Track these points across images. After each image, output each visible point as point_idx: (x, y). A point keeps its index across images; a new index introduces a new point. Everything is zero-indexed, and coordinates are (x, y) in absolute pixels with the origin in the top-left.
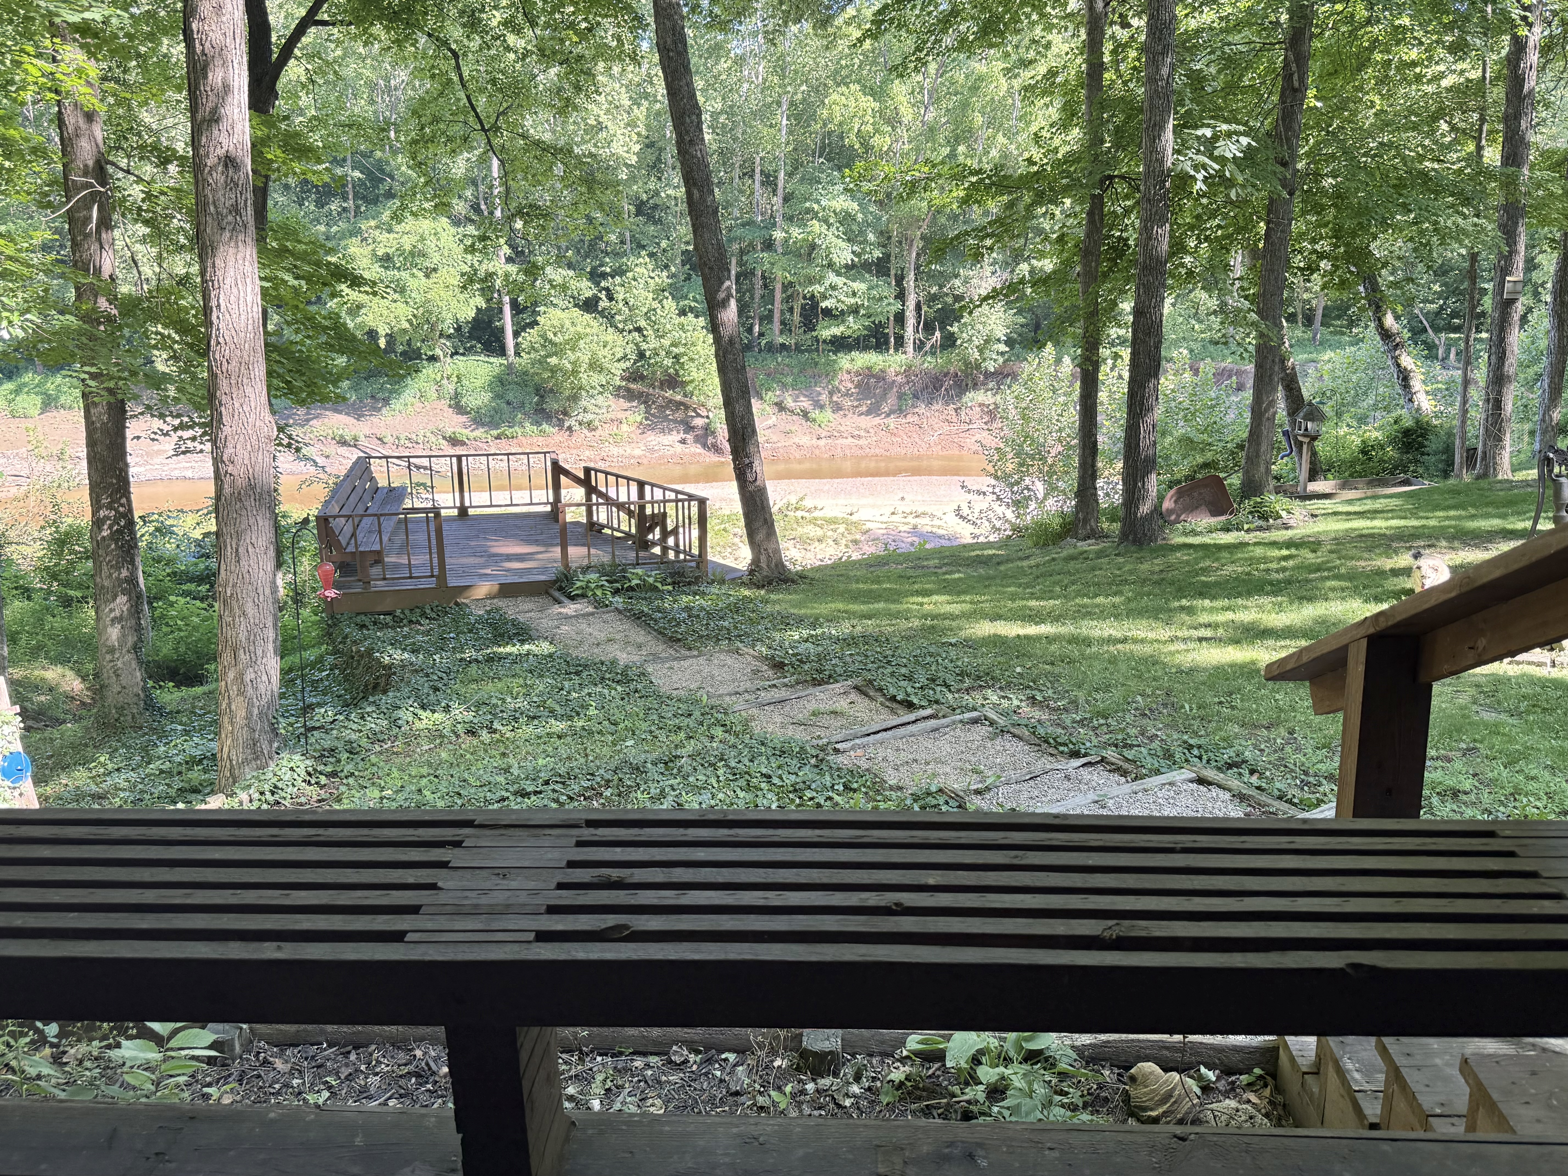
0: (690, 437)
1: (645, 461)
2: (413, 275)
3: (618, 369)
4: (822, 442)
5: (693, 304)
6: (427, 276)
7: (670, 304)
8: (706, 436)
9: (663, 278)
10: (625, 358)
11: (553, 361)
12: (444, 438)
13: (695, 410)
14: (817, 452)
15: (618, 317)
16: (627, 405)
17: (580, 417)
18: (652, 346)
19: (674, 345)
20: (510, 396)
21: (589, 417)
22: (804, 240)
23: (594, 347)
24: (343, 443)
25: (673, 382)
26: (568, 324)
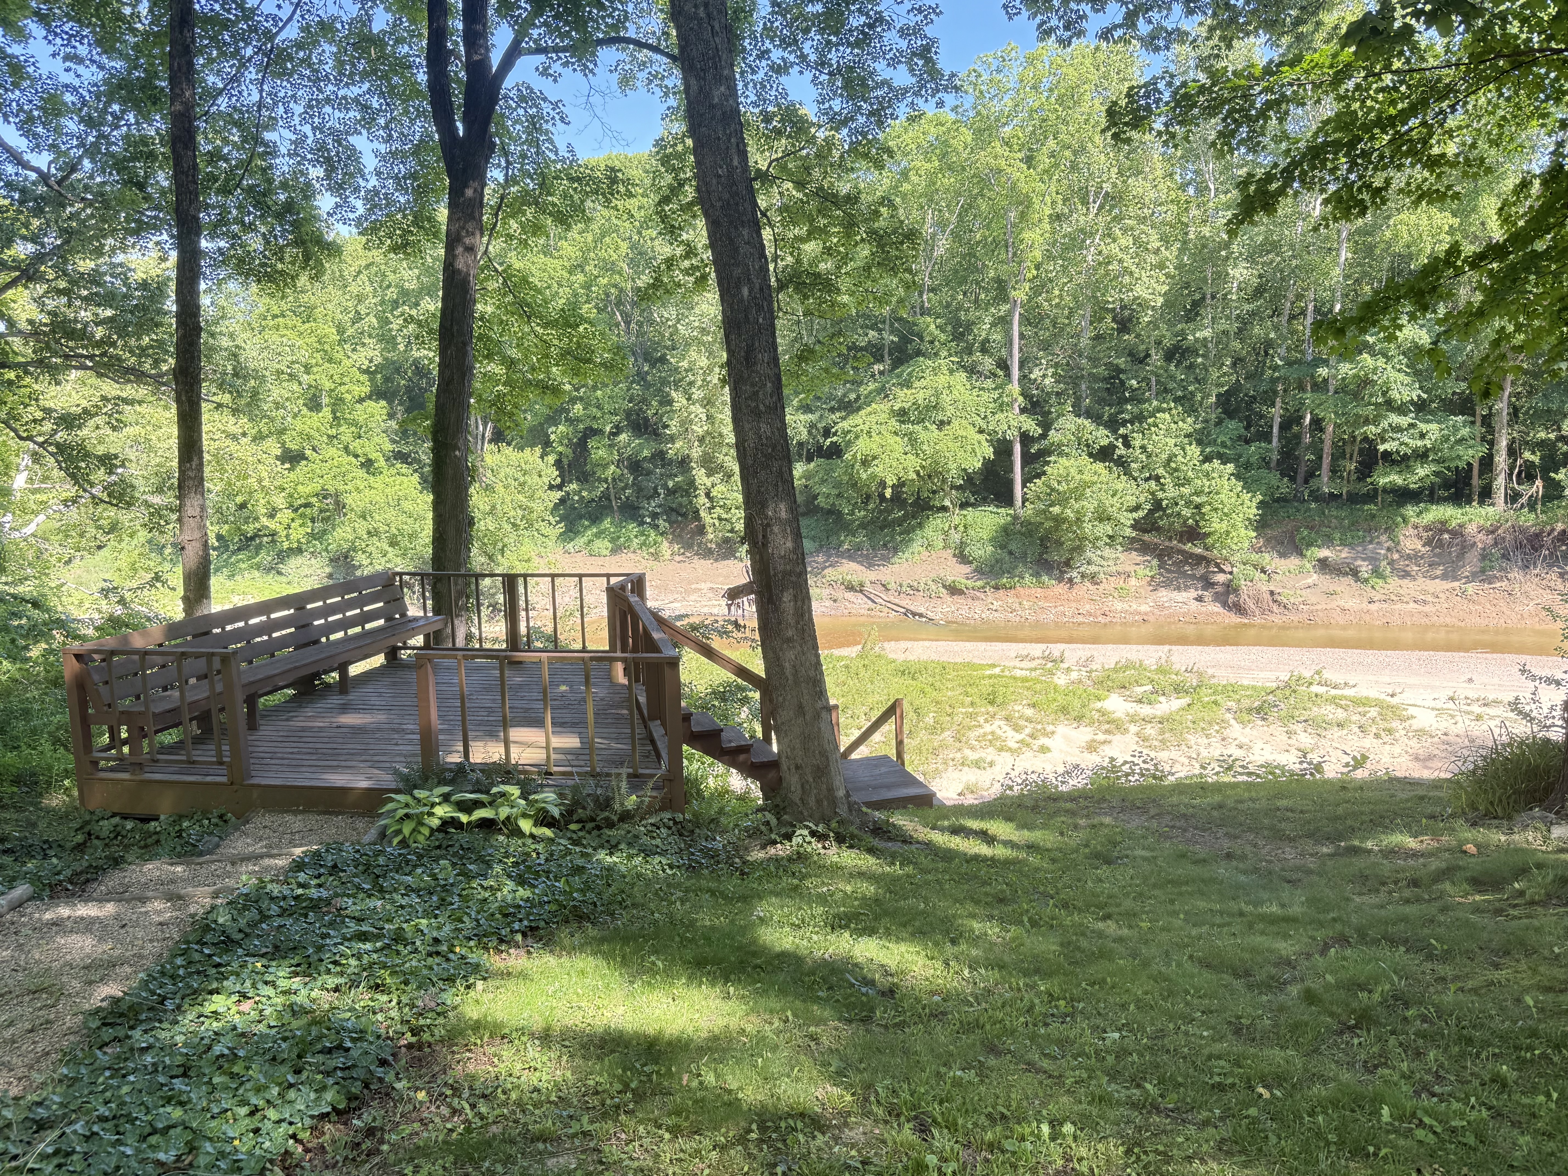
0: (1208, 595)
1: (1151, 618)
2: (926, 428)
3: (1127, 518)
4: (1373, 607)
5: (1222, 450)
6: (939, 429)
7: (1194, 451)
8: (1227, 593)
9: (1188, 425)
10: (1137, 508)
11: (1056, 510)
12: (944, 586)
13: (1217, 565)
14: (1367, 618)
15: (1133, 465)
16: (1140, 559)
17: (1082, 569)
18: (1170, 495)
19: (1197, 493)
20: (1013, 546)
21: (1093, 569)
22: (1356, 376)
23: (1103, 496)
24: (850, 588)
25: (1193, 534)
26: (1073, 471)
